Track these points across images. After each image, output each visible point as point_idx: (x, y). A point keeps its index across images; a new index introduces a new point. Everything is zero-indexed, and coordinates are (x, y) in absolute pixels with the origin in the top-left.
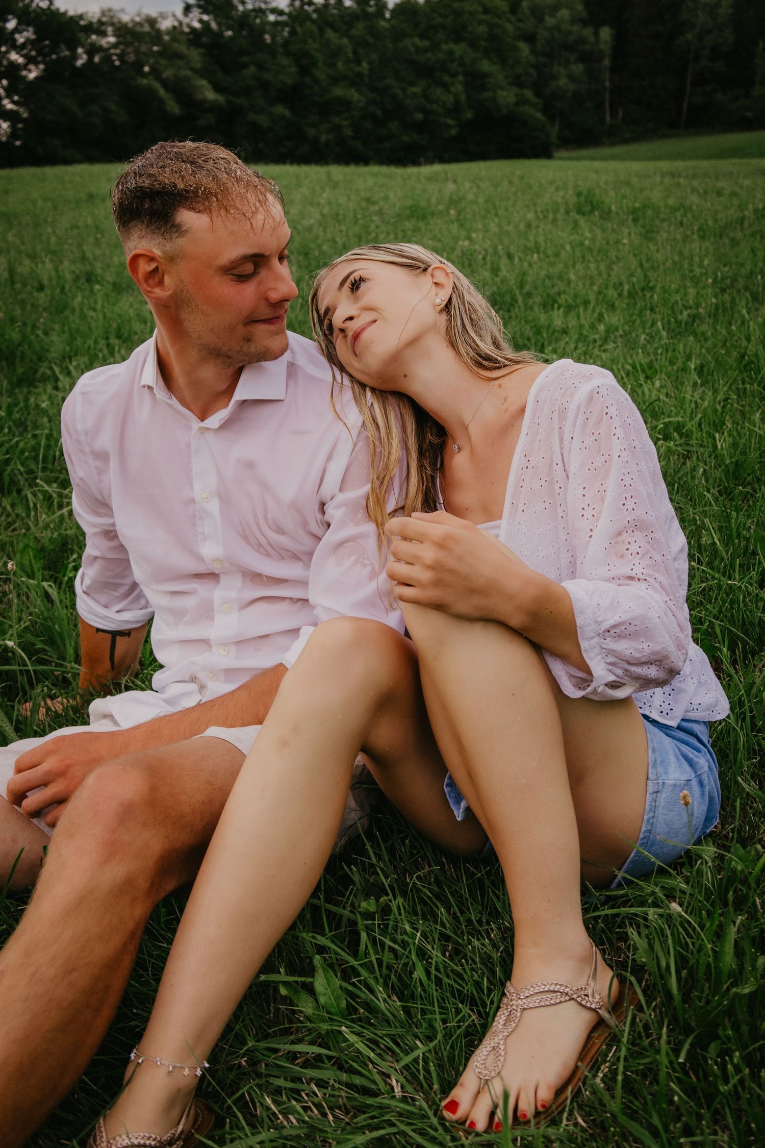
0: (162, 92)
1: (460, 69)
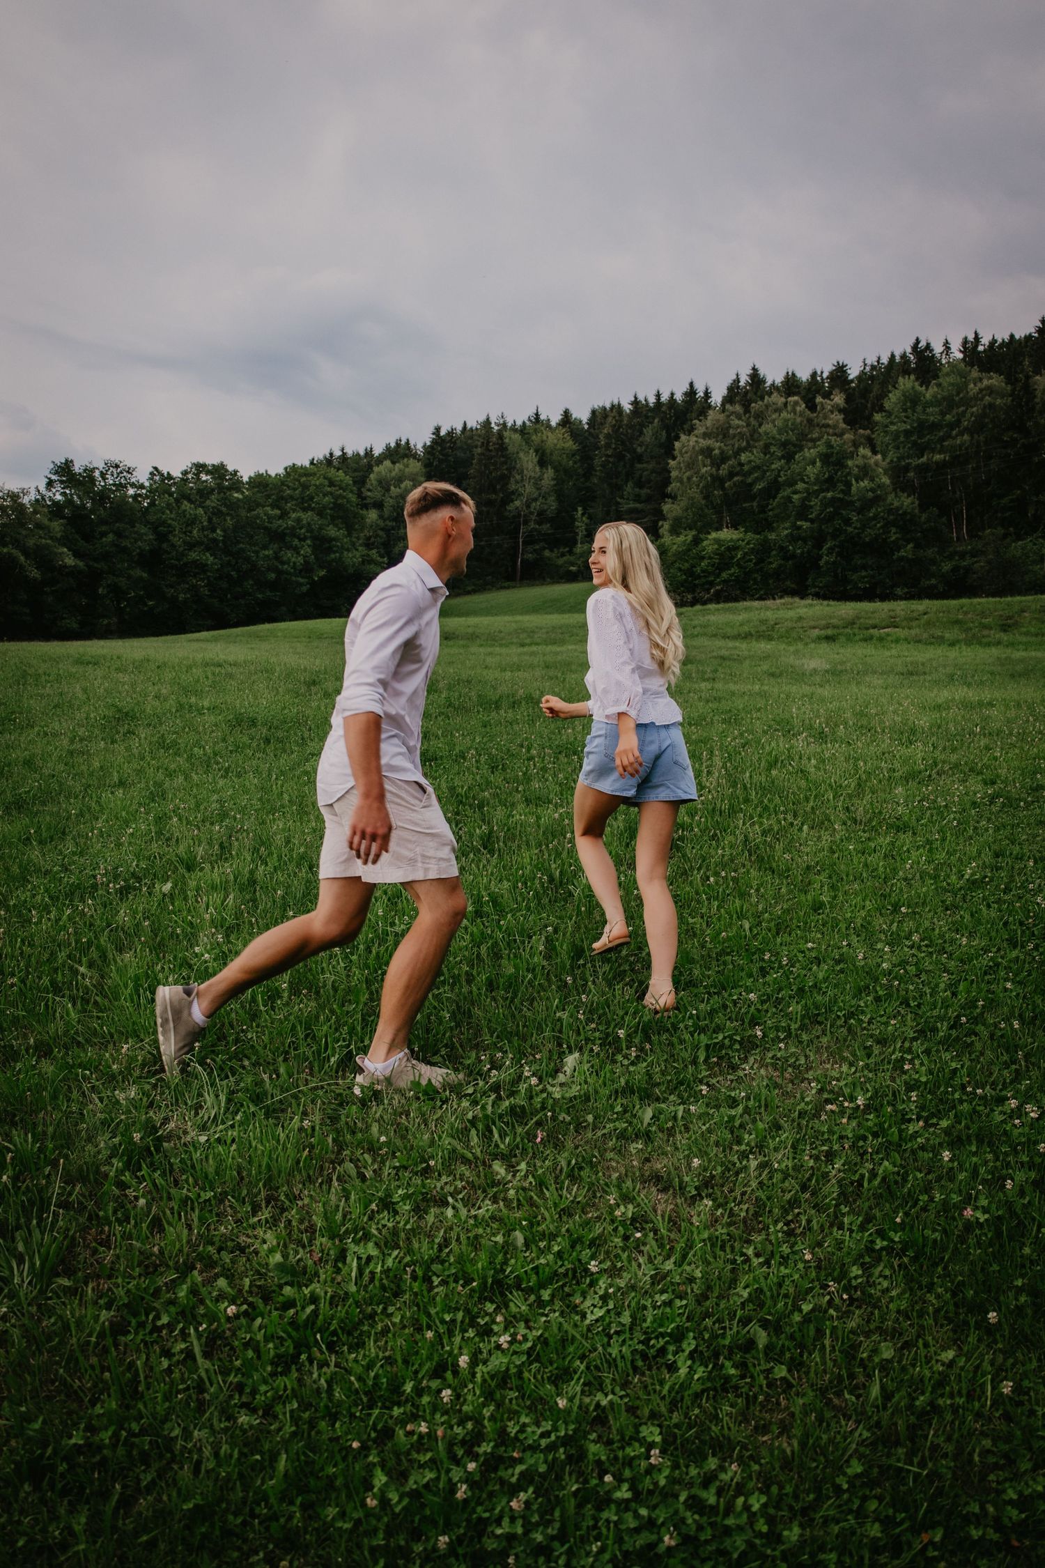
0: (22, 559)
1: (308, 534)
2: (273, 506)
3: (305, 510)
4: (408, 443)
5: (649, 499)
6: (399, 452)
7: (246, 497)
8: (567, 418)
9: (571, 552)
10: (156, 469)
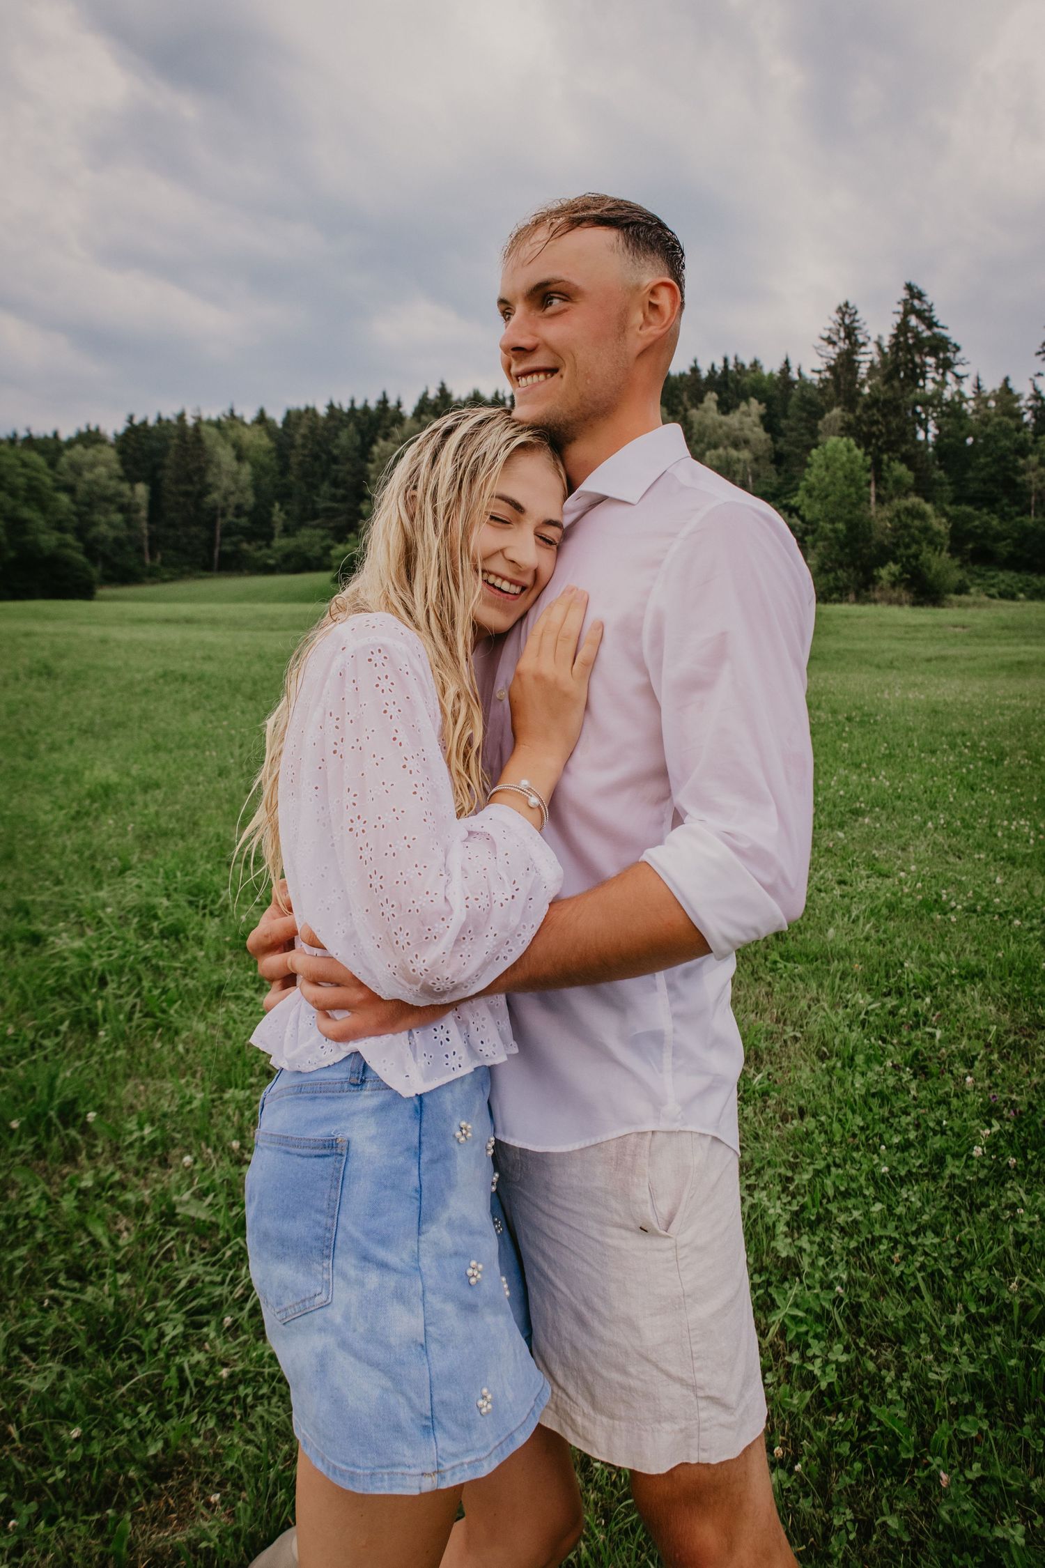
4: (98, 430)
5: (344, 499)
6: (90, 438)
8: (262, 419)
9: (268, 546)
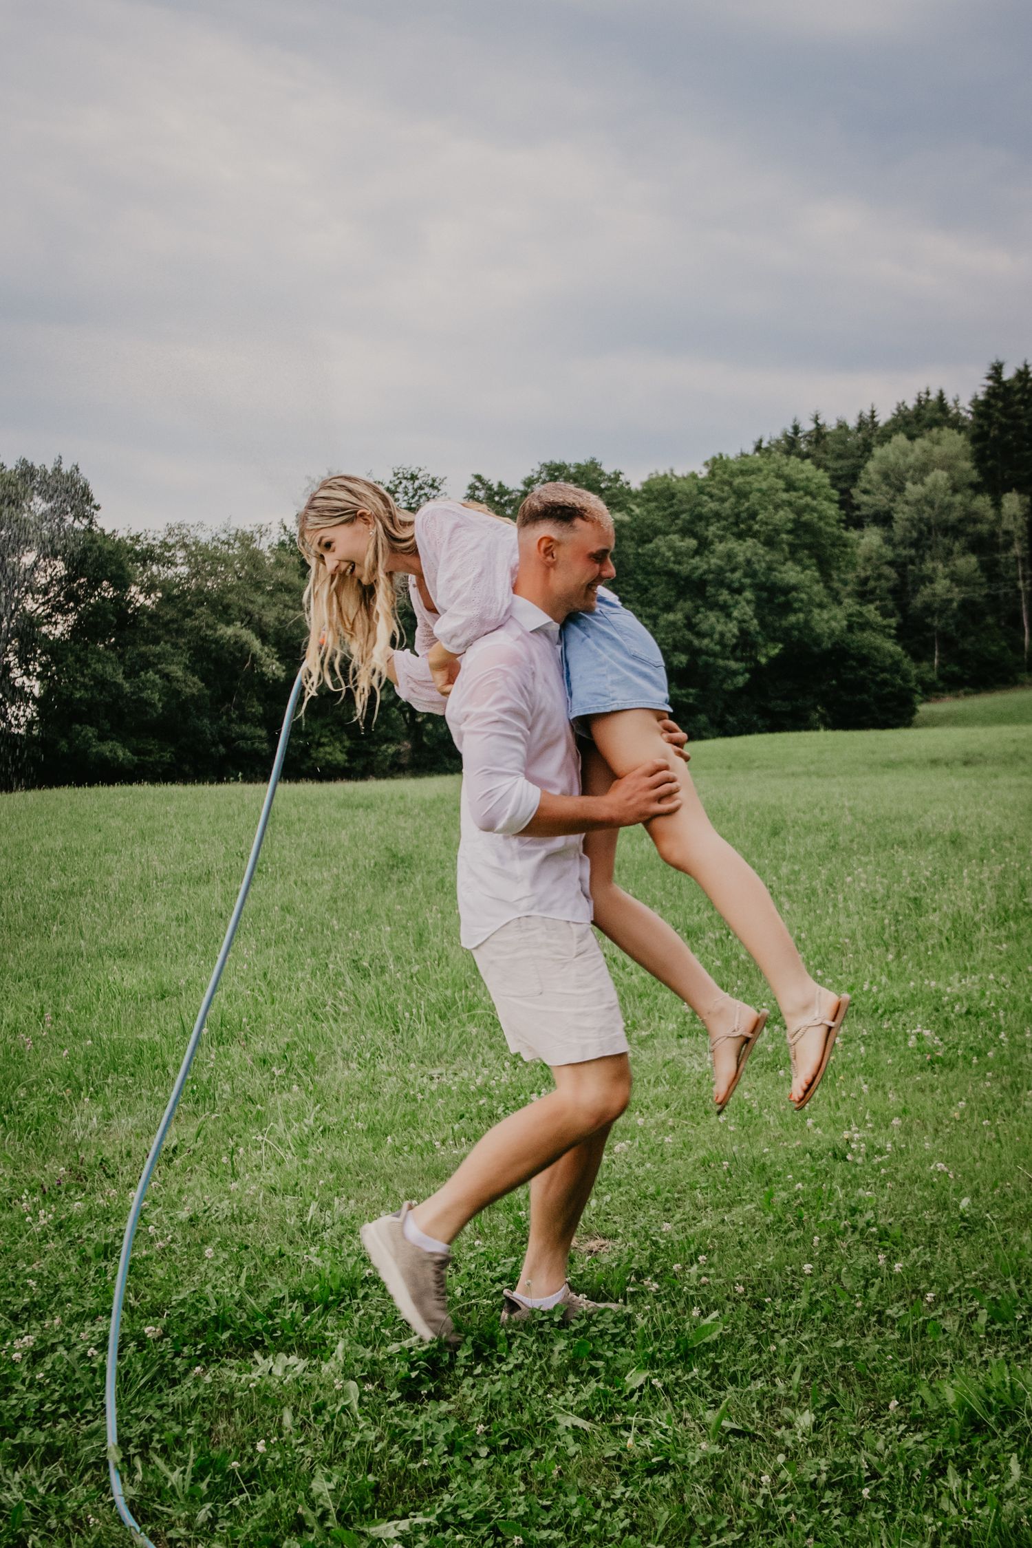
0: (256, 645)
1: (747, 581)
2: (686, 532)
3: (740, 536)
4: (941, 398)
6: (924, 416)
7: (635, 519)
10: (479, 478)
